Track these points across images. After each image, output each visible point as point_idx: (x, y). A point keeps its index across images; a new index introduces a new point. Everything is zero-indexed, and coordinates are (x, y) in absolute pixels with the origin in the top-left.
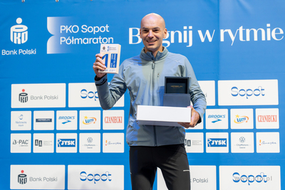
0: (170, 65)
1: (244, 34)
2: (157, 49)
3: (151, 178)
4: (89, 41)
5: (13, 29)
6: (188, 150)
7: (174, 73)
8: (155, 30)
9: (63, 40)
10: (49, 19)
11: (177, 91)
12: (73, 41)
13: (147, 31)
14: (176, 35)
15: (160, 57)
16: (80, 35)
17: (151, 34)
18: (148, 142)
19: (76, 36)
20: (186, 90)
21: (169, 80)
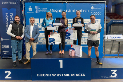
1: (70, 11)
4: (43, 11)
5: (29, 8)
9: (39, 11)
10: (36, 7)
12: (40, 11)
14: (59, 11)
16: (42, 10)
19: (41, 10)
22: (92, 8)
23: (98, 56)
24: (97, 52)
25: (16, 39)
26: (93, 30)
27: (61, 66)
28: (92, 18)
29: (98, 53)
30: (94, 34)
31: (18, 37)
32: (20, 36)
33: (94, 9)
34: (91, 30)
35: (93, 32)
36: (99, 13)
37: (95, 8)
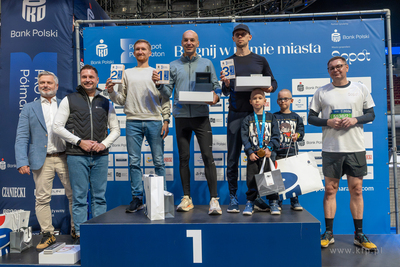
0: (200, 66)
2: (193, 53)
3: (189, 138)
5: (98, 47)
6: (212, 125)
7: (203, 70)
8: (192, 40)
9: (131, 53)
10: (121, 41)
11: (203, 82)
13: (186, 40)
14: (206, 51)
15: (194, 60)
17: (189, 42)
18: (186, 115)
20: (210, 81)
21: (198, 75)
22: (336, 37)
23: (361, 217)
24: (356, 200)
25: (83, 151)
26: (339, 112)
27: (198, 258)
28: (333, 68)
29: (361, 203)
30: (343, 128)
31: (87, 144)
32: (95, 139)
33: (343, 42)
34: (334, 112)
35: (337, 119)
36: (364, 56)
37: (345, 37)
